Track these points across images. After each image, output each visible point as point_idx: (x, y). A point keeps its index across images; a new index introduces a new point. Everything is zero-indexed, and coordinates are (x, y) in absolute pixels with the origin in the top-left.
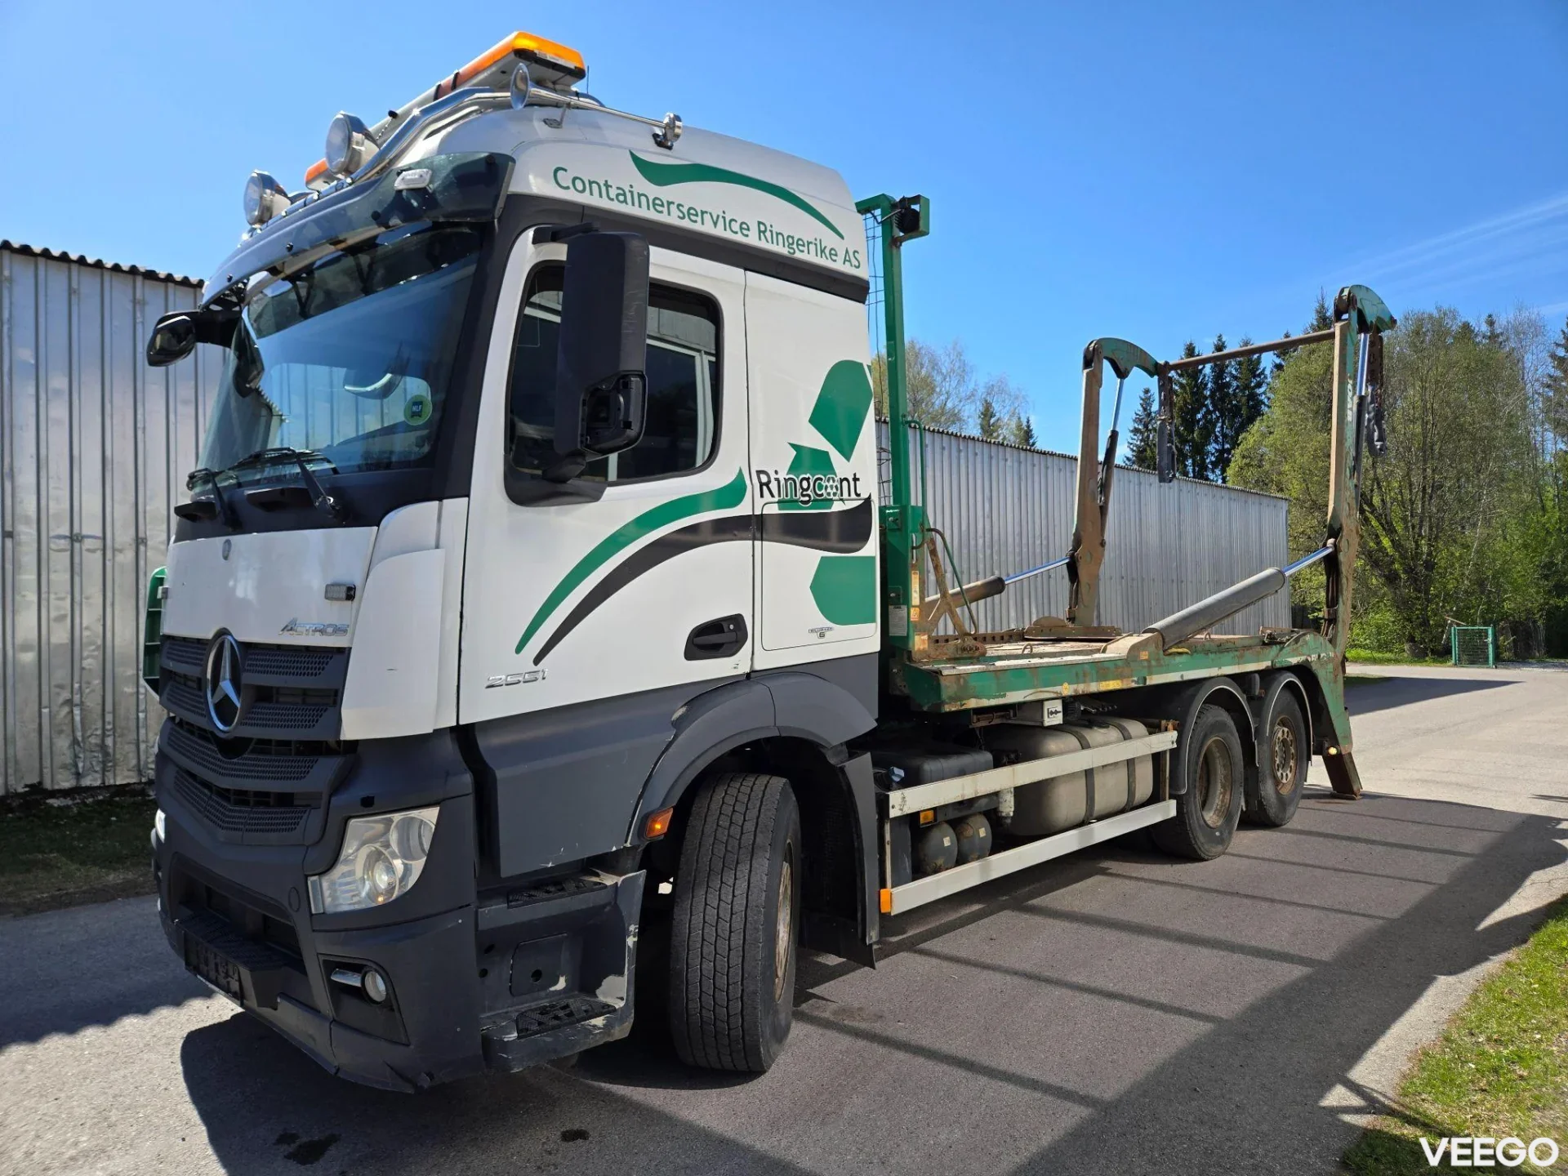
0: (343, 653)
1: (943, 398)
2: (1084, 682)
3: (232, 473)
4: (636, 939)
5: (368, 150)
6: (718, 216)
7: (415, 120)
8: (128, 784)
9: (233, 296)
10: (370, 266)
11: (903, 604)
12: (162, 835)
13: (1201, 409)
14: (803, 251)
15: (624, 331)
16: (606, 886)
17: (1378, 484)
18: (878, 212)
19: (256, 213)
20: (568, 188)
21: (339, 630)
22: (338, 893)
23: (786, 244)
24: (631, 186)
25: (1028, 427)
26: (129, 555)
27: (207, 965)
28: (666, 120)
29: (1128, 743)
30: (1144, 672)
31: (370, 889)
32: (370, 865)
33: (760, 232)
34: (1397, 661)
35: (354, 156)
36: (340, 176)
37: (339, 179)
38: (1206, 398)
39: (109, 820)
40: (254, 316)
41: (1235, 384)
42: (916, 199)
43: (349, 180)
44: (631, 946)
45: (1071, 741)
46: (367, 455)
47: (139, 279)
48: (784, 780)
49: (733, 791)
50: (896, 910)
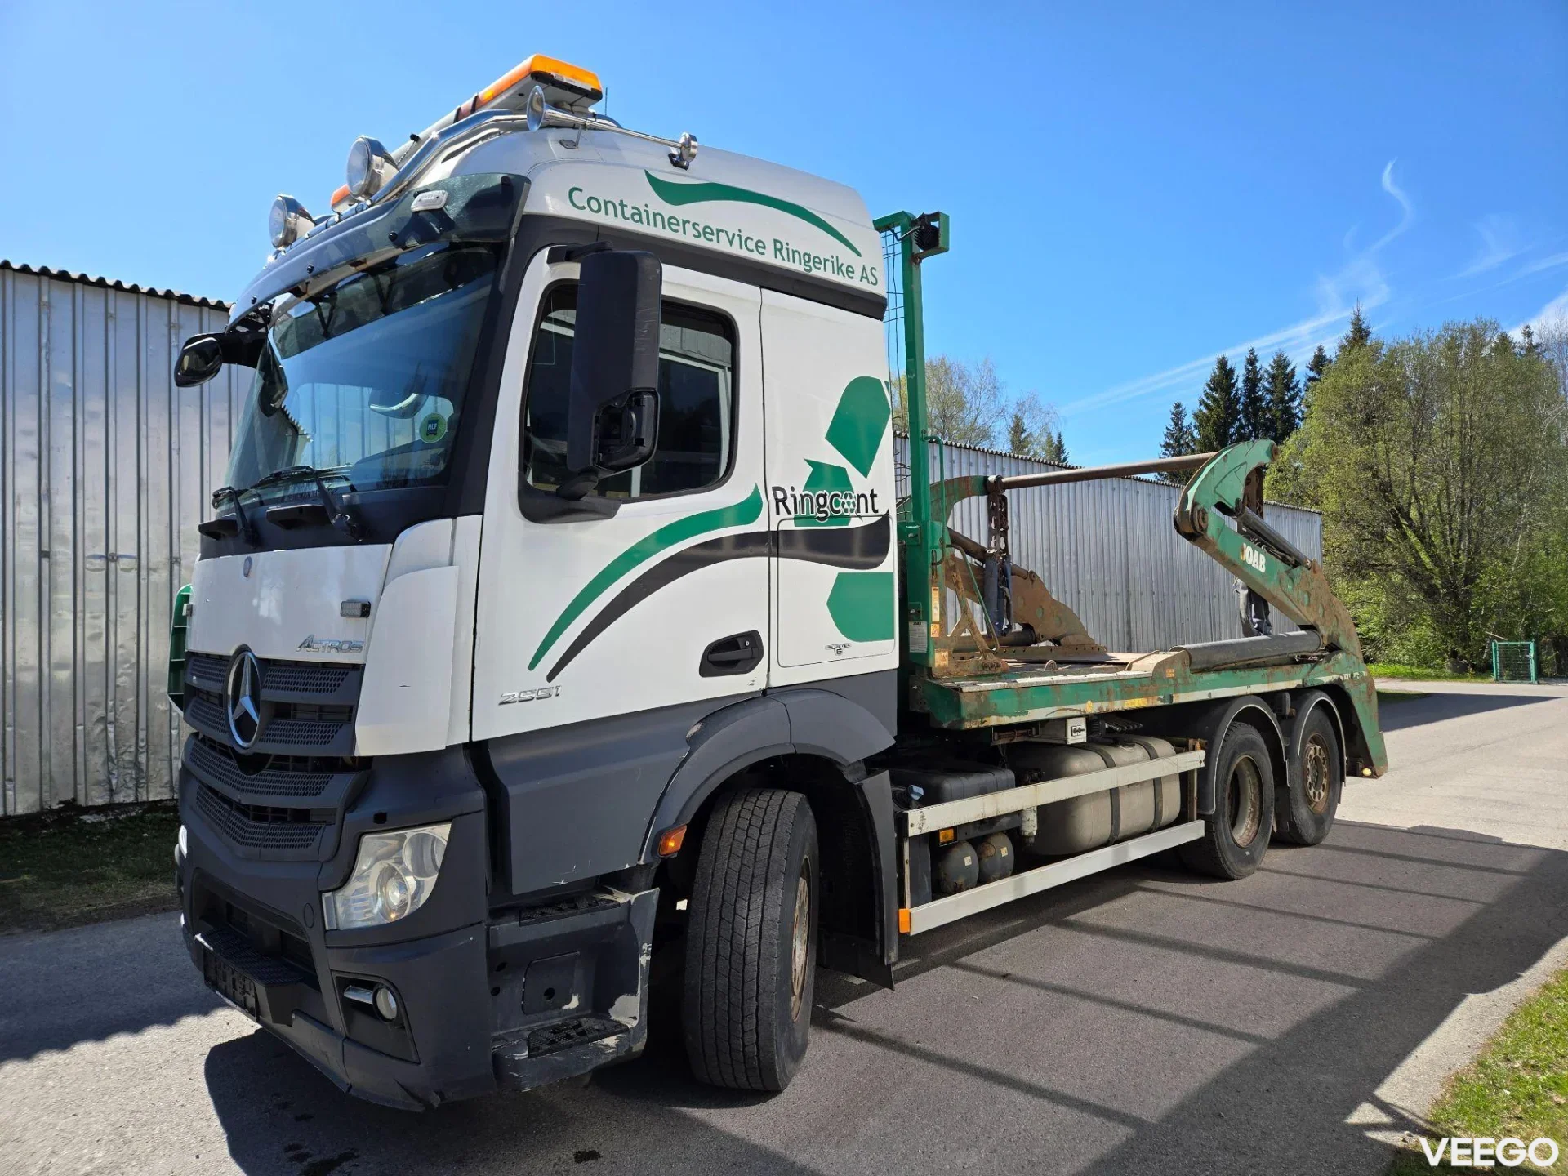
0: (359, 669)
1: (973, 414)
2: (1109, 700)
3: (254, 491)
4: (649, 958)
5: (388, 173)
6: (734, 235)
7: (433, 143)
8: (161, 801)
9: (258, 318)
10: (391, 286)
11: (924, 620)
12: (185, 851)
13: (1234, 423)
14: (819, 269)
15: (637, 349)
16: (619, 905)
17: (1416, 498)
18: (898, 229)
19: (281, 236)
20: (583, 208)
21: (355, 647)
22: (352, 909)
23: (803, 261)
24: (647, 206)
25: (1060, 442)
26: (164, 575)
27: (225, 981)
28: (682, 140)
29: (1154, 762)
30: (1171, 690)
31: (383, 905)
32: (382, 884)
33: (776, 249)
34: (1438, 677)
35: (374, 178)
36: (360, 198)
37: (359, 202)
38: (1239, 412)
39: (141, 836)
40: (278, 338)
41: (1268, 397)
42: (936, 216)
43: (369, 203)
44: (644, 965)
45: (1096, 760)
46: (385, 473)
47: (174, 304)
48: (801, 795)
49: (749, 806)
50: (916, 930)
